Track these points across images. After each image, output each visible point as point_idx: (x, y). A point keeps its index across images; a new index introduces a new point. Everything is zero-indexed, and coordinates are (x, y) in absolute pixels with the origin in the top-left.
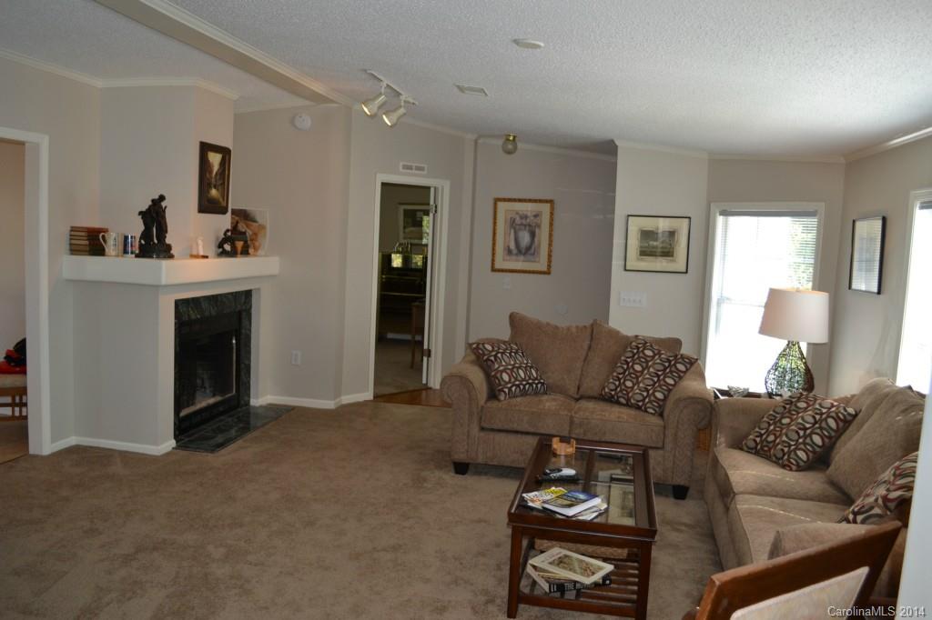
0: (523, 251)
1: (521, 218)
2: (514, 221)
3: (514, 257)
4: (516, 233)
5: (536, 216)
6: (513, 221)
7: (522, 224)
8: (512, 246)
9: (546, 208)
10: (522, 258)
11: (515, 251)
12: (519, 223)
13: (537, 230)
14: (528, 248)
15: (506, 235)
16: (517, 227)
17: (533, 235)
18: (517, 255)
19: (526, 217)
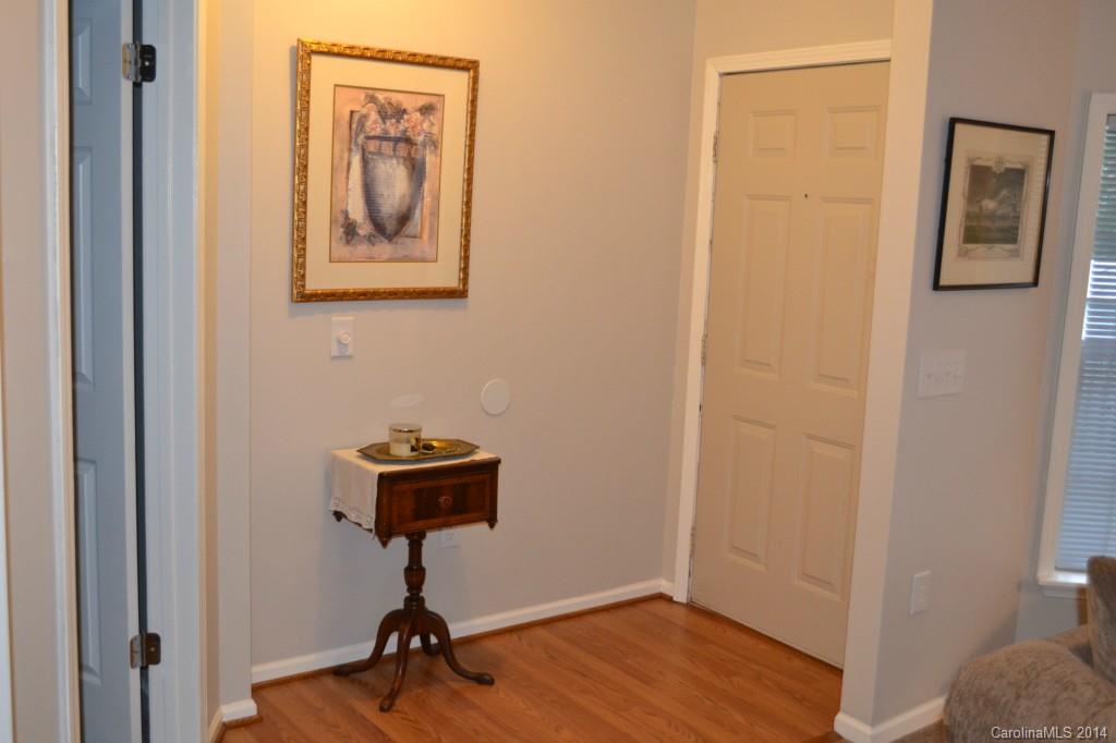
0: (390, 226)
1: (384, 116)
2: (361, 125)
3: (362, 249)
4: (365, 162)
5: (427, 110)
6: (356, 123)
7: (383, 138)
8: (357, 211)
9: (453, 85)
10: (384, 248)
11: (365, 229)
12: (378, 131)
13: (430, 159)
14: (404, 219)
15: (338, 170)
16: (372, 146)
17: (417, 171)
18: (370, 239)
19: (400, 113)
